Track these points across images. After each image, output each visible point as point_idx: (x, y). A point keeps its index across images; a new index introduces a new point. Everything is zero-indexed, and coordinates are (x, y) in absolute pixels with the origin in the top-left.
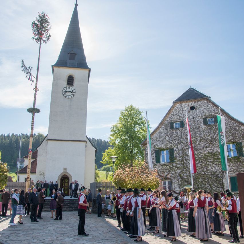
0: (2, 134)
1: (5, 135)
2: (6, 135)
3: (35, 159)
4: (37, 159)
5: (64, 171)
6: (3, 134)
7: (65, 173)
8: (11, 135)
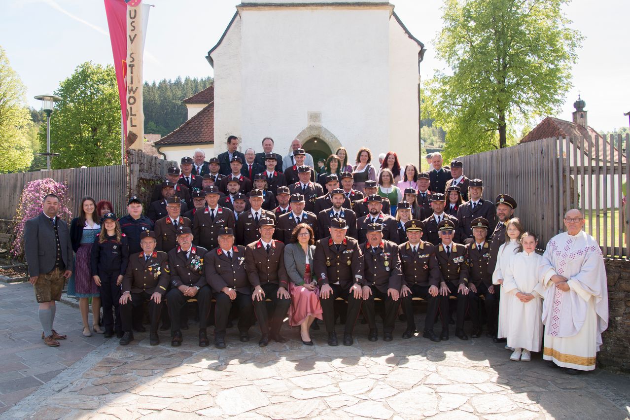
0: (165, 79)
1: (170, 82)
2: (173, 82)
3: (205, 106)
4: (213, 103)
5: (312, 123)
6: (168, 81)
7: (314, 133)
8: (183, 81)
